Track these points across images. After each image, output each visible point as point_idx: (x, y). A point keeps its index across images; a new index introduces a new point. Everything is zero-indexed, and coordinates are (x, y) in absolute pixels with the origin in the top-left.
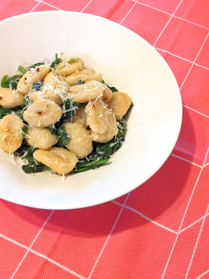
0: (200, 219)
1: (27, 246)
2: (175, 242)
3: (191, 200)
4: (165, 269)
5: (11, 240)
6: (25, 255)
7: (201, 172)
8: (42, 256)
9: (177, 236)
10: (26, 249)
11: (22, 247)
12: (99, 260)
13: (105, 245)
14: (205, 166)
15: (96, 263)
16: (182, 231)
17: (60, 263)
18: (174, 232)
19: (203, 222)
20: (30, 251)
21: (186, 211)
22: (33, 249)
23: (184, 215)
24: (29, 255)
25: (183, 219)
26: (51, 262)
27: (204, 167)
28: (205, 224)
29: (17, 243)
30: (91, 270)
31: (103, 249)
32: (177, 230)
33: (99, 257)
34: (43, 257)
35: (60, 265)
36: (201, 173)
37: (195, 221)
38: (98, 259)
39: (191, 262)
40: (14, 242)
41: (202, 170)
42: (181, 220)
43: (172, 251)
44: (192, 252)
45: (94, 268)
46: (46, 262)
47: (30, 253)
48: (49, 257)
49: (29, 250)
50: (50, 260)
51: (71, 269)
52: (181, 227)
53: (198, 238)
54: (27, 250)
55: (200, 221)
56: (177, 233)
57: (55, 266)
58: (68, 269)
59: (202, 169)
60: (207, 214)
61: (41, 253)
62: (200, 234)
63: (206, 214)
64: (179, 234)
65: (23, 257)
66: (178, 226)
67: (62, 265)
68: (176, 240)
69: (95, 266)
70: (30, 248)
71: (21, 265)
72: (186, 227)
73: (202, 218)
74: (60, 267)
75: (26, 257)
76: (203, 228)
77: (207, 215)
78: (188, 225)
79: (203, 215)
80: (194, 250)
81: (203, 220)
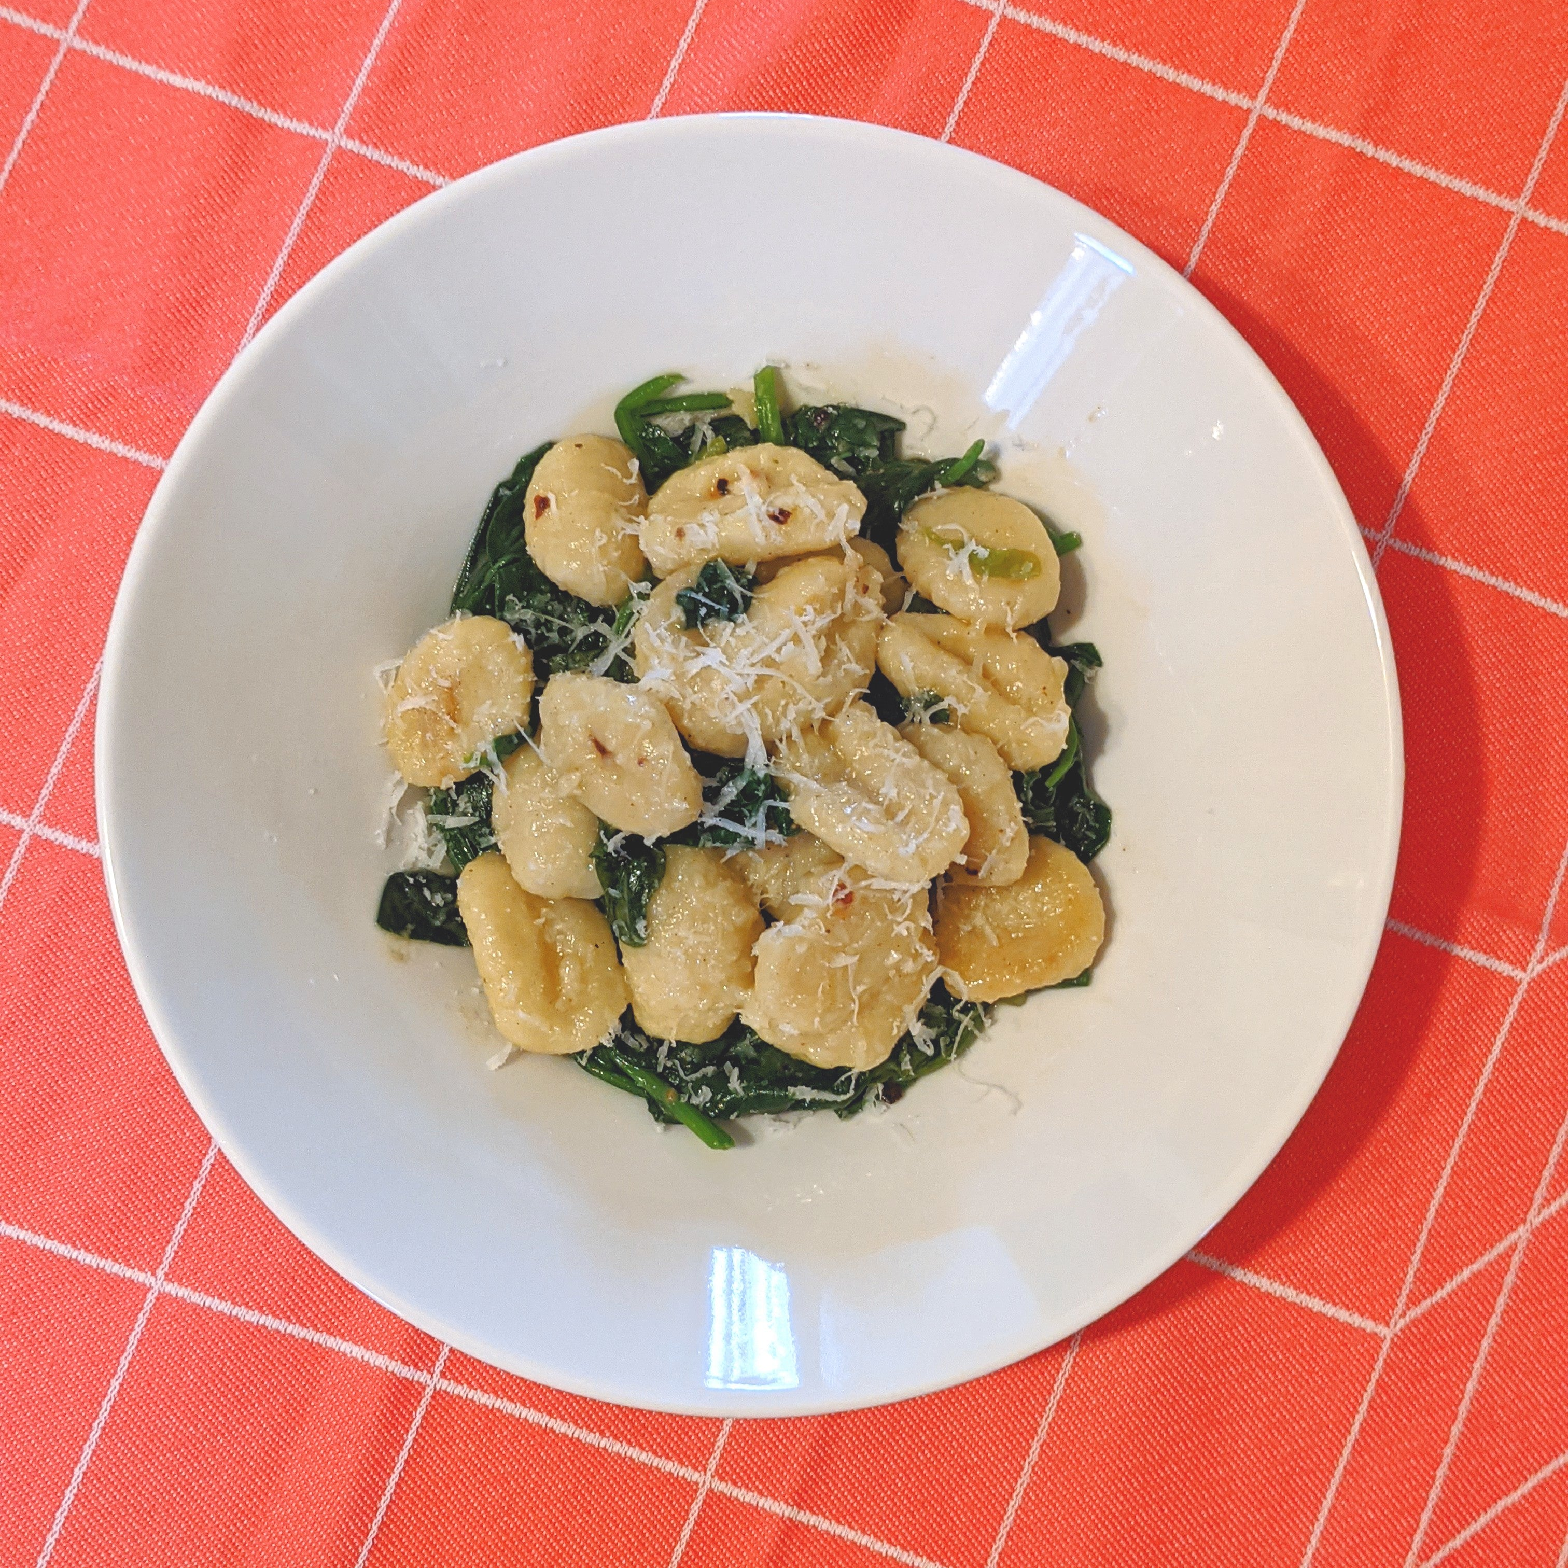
0: (1500, 1248)
1: (695, 1468)
2: (1375, 1376)
3: (1462, 1155)
4: (1327, 1504)
5: (618, 1447)
6: (695, 1508)
7: (1516, 1001)
8: (768, 1504)
9: (1386, 1346)
10: (694, 1479)
11: (670, 1473)
12: (1026, 1493)
13: (1044, 1423)
14: (1539, 968)
15: (1011, 1510)
16: (1407, 1318)
17: (852, 1528)
18: (1369, 1325)
19: (1516, 1259)
20: (711, 1490)
21: (1431, 1214)
22: (722, 1479)
23: (1423, 1237)
24: (710, 1507)
25: (1416, 1258)
26: (814, 1526)
27: (1535, 974)
28: (1523, 1266)
29: (644, 1457)
30: (994, 1539)
31: (1035, 1446)
32: (1383, 1318)
33: (1024, 1479)
34: (773, 1509)
35: (853, 1533)
36: (1521, 1007)
37: (1476, 1258)
38: (1019, 1489)
39: (1446, 1460)
40: (634, 1453)
41: (1522, 990)
42: (1407, 1261)
43: (1359, 1418)
44: (1455, 1415)
45: (1003, 1531)
46: (791, 1528)
47: (713, 1498)
48: (800, 1508)
49: (708, 1483)
50: (805, 1517)
51: (904, 1548)
52: (1402, 1301)
53: (1486, 1343)
54: (697, 1484)
55: (1500, 1256)
56: (1382, 1330)
57: (835, 1539)
58: (893, 1548)
59: (1524, 986)
60: (1539, 1214)
61: (761, 1494)
62: (1494, 1320)
63: (1530, 1216)
64: (1396, 1335)
65: (685, 1519)
66: (1391, 1295)
67: (864, 1532)
68: (1381, 1362)
69: (1008, 1520)
70: (709, 1474)
71: (685, 1554)
72: (1431, 1294)
73: (1513, 1236)
74: (853, 1542)
75: (699, 1516)
76: (1515, 1291)
77: (1537, 1222)
78: (1440, 1282)
79: (1517, 1225)
80: (1464, 1402)
81: (1513, 1248)
